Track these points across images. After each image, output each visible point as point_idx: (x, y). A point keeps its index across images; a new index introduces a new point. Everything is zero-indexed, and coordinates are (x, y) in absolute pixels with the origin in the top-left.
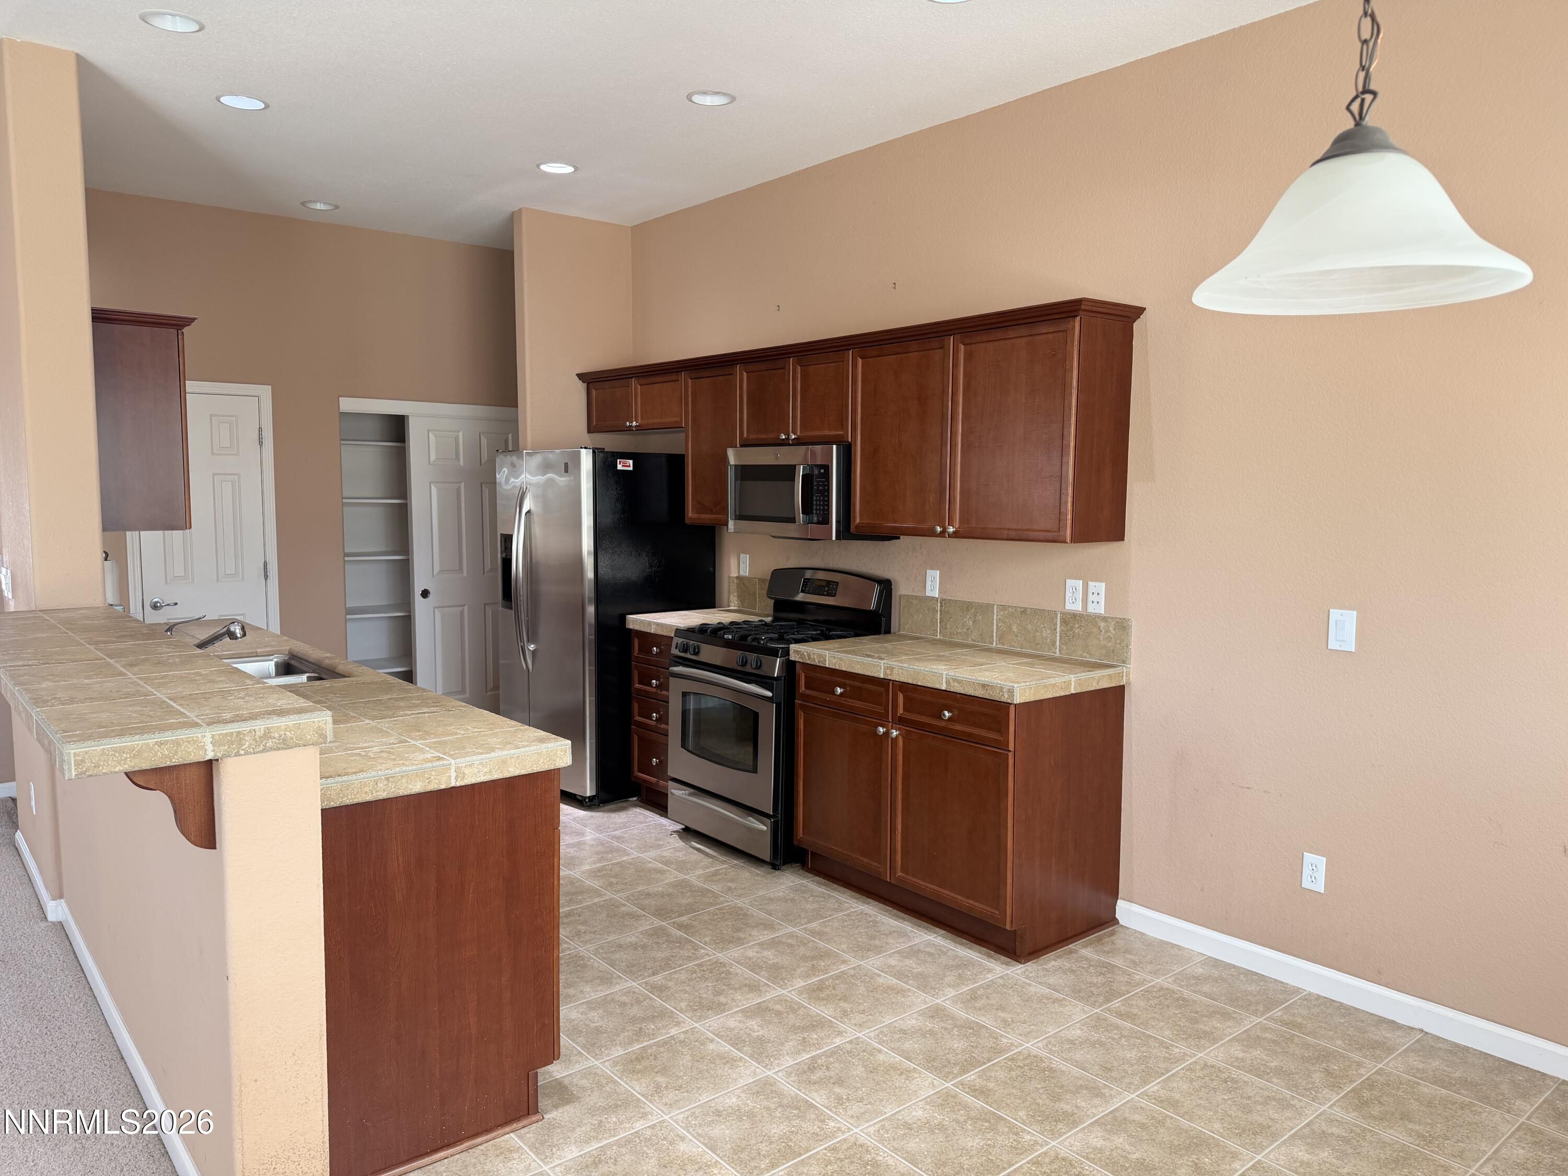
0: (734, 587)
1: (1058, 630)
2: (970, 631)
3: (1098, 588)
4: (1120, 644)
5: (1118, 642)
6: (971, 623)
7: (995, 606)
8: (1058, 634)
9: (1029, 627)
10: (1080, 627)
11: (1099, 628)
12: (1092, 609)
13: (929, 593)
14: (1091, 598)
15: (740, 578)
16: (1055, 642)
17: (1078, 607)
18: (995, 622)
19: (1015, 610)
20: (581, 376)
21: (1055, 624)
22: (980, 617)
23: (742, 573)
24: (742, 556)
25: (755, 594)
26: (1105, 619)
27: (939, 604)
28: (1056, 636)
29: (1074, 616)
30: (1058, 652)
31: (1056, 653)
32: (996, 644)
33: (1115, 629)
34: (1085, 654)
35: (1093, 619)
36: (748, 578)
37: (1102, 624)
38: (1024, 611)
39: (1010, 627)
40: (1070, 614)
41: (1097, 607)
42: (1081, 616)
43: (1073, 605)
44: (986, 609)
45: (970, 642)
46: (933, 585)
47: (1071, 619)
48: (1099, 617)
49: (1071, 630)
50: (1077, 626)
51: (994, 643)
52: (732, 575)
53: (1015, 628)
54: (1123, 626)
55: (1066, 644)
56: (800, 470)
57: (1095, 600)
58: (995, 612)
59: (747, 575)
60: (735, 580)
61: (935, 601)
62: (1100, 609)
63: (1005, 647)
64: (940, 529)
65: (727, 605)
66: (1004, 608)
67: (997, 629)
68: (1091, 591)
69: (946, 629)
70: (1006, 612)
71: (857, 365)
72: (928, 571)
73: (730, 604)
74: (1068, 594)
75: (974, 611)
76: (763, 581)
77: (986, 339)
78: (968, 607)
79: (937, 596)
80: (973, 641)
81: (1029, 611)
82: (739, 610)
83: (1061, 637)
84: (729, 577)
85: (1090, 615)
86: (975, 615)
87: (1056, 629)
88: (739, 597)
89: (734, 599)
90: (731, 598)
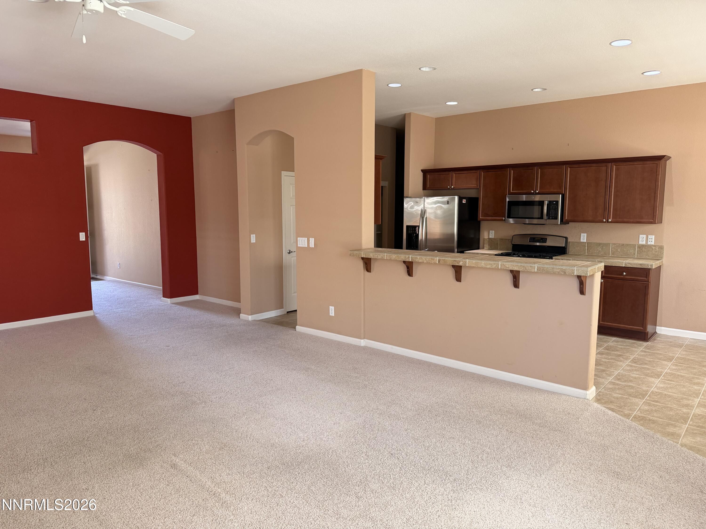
0: (486, 242)
1: (636, 250)
2: (600, 252)
3: (652, 237)
4: (660, 253)
5: (660, 252)
6: (601, 249)
7: (611, 244)
8: (636, 251)
9: (625, 249)
10: (645, 249)
11: (652, 248)
12: (649, 243)
13: (582, 240)
14: (649, 240)
15: (489, 239)
17: (644, 243)
18: (611, 249)
19: (619, 245)
20: (422, 171)
21: (635, 248)
22: (605, 247)
23: (490, 237)
24: (490, 231)
25: (497, 244)
26: (655, 246)
27: (587, 244)
28: (635, 252)
29: (643, 246)
30: (636, 256)
31: (635, 257)
32: (611, 255)
33: (658, 249)
34: (647, 257)
35: (650, 246)
36: (494, 239)
37: (654, 248)
38: (623, 245)
39: (617, 250)
40: (641, 245)
41: (651, 243)
42: (646, 245)
43: (642, 242)
44: (608, 245)
45: (599, 255)
46: (584, 238)
47: (641, 247)
48: (652, 246)
49: (641, 250)
50: (644, 248)
51: (610, 255)
52: (485, 238)
53: (619, 250)
54: (661, 248)
55: (639, 254)
56: (546, 203)
57: (651, 240)
58: (611, 245)
59: (493, 237)
60: (487, 240)
61: (585, 243)
62: (653, 243)
63: (615, 256)
64: (605, 220)
65: (483, 248)
66: (614, 244)
67: (611, 251)
68: (649, 238)
69: (590, 251)
70: (616, 245)
71: (568, 170)
72: (581, 234)
73: (484, 248)
74: (640, 239)
75: (602, 245)
76: (501, 239)
77: (624, 164)
78: (599, 244)
79: (585, 241)
80: (601, 255)
81: (625, 245)
82: (489, 249)
83: (637, 252)
84: (484, 238)
85: (649, 245)
86: (602, 247)
87: (635, 250)
88: (489, 245)
89: (486, 246)
90: (485, 245)
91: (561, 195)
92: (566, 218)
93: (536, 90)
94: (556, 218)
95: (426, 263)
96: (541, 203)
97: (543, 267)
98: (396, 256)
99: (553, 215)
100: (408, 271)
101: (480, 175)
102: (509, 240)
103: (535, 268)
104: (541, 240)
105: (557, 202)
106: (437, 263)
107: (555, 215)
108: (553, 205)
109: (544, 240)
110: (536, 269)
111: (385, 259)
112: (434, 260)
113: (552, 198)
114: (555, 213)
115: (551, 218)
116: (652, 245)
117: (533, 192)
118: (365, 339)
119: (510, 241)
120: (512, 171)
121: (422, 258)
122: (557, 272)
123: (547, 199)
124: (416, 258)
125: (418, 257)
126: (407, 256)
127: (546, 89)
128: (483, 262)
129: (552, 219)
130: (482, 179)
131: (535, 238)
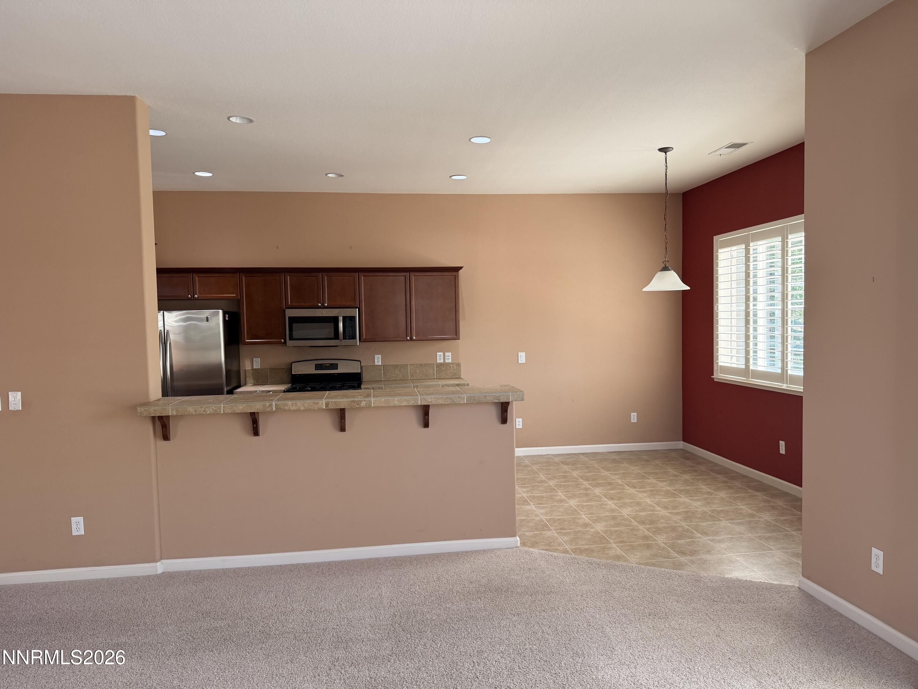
0: (249, 374)
2: (398, 375)
3: (448, 354)
4: (458, 371)
6: (398, 372)
7: (409, 365)
9: (424, 370)
10: (443, 368)
11: (451, 367)
12: (447, 361)
13: (376, 364)
14: (446, 358)
15: (253, 369)
16: (434, 374)
17: (442, 361)
18: (409, 370)
19: (417, 365)
21: (434, 368)
22: (402, 369)
23: (255, 367)
24: (254, 359)
25: (267, 376)
26: (452, 364)
27: (382, 367)
28: (434, 372)
29: (441, 364)
30: (435, 376)
32: (410, 378)
33: (456, 367)
34: (446, 376)
36: (261, 369)
37: (452, 366)
38: (421, 365)
39: (416, 371)
40: (439, 364)
41: (449, 360)
42: (444, 364)
43: (440, 360)
44: (405, 366)
45: (398, 379)
46: (378, 360)
47: (440, 366)
49: (440, 369)
52: (247, 369)
53: (418, 371)
54: (459, 365)
55: (438, 374)
56: (341, 319)
57: (448, 358)
58: (409, 367)
59: (259, 367)
60: (251, 371)
61: (380, 366)
62: (450, 361)
63: (414, 378)
64: (408, 338)
65: (245, 384)
66: (413, 365)
67: (410, 373)
68: (446, 355)
69: (387, 376)
70: (414, 366)
71: (361, 278)
72: (375, 355)
73: (247, 383)
74: (438, 358)
75: (399, 367)
76: (272, 370)
77: (423, 275)
78: (396, 366)
79: (380, 364)
80: (400, 378)
81: (423, 365)
82: (254, 385)
83: (436, 371)
84: (245, 370)
85: (447, 363)
86: (400, 369)
87: (434, 369)
88: (254, 379)
89: (250, 380)
90: (248, 380)
91: (357, 309)
92: (364, 338)
93: (331, 175)
94: (354, 337)
95: (303, 410)
96: (335, 320)
97: (474, 396)
98: (244, 405)
99: (350, 334)
100: (254, 427)
101: (241, 281)
102: (283, 369)
103: (464, 399)
104: (331, 367)
105: (354, 317)
106: (324, 408)
107: (352, 334)
108: (349, 321)
109: (335, 366)
110: (466, 400)
111: (222, 412)
112: (317, 404)
113: (348, 312)
114: (352, 332)
115: (347, 337)
116: (450, 363)
117: (320, 305)
118: (163, 561)
119: (284, 371)
120: (288, 277)
121: (296, 403)
122: (490, 400)
123: (340, 313)
124: (286, 405)
125: (290, 403)
126: (268, 404)
127: (342, 176)
128: (396, 399)
129: (349, 339)
130: (244, 286)
131: (322, 364)
